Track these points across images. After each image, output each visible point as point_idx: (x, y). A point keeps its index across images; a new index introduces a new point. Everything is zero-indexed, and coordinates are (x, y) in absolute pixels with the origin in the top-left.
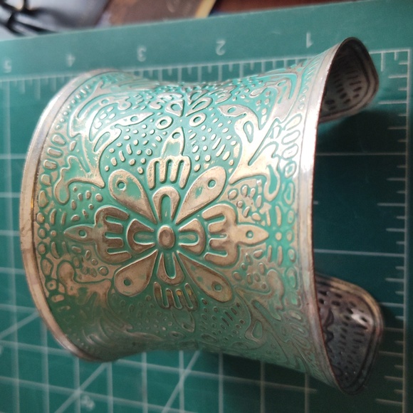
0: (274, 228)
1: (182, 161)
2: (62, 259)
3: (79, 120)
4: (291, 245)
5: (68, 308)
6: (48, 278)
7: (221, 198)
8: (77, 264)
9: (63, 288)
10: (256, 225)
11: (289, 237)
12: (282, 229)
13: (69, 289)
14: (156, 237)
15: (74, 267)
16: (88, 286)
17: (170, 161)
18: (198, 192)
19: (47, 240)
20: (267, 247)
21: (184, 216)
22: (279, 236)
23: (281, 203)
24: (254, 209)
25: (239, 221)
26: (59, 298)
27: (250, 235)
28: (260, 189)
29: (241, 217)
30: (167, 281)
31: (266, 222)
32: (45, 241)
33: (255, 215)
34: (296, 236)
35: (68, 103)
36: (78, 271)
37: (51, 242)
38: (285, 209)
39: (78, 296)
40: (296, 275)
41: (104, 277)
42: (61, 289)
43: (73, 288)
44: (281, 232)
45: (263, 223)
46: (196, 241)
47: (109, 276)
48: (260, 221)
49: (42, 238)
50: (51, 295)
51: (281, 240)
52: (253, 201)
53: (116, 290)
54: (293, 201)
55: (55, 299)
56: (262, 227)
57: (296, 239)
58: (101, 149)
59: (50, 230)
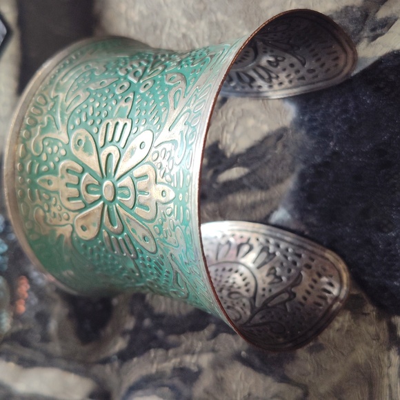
0: (178, 190)
1: (126, 124)
3: (61, 83)
4: (187, 205)
5: (44, 246)
6: (26, 219)
7: (147, 160)
8: (46, 208)
10: (168, 185)
11: (186, 198)
12: (183, 191)
13: (42, 229)
14: (102, 190)
15: (45, 211)
16: (57, 228)
17: (117, 123)
18: (132, 152)
19: (25, 187)
20: (174, 207)
21: (122, 173)
22: (181, 197)
24: (167, 171)
25: (158, 181)
26: (35, 237)
27: (164, 194)
28: (173, 153)
29: (159, 178)
30: (112, 230)
31: (174, 184)
32: (23, 187)
33: (168, 177)
34: (190, 198)
35: (58, 67)
36: (47, 214)
37: (28, 188)
38: (185, 173)
41: (67, 222)
42: (36, 229)
44: (182, 193)
45: (172, 185)
46: (129, 197)
47: (71, 222)
48: (171, 182)
49: (21, 185)
50: (29, 234)
51: (182, 200)
52: (167, 163)
53: (77, 235)
54: (190, 166)
55: (33, 237)
56: (171, 187)
57: (190, 200)
58: (71, 110)
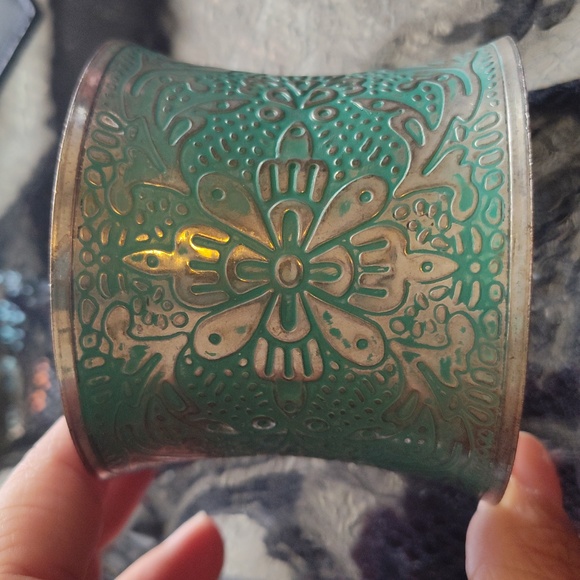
0: (469, 257)
2: (113, 299)
4: (497, 278)
5: (107, 378)
6: (87, 330)
7: (382, 217)
8: (137, 308)
9: (107, 346)
10: (438, 253)
11: (493, 267)
12: (482, 258)
13: (116, 347)
14: (273, 270)
15: (132, 313)
16: (149, 343)
18: (343, 207)
19: (94, 269)
20: (454, 284)
21: (323, 241)
22: (475, 268)
23: (481, 224)
24: (435, 232)
25: (412, 248)
26: (97, 362)
27: (427, 268)
28: (444, 206)
29: (414, 243)
30: (281, 336)
31: (455, 249)
32: (89, 269)
33: (438, 241)
34: (505, 266)
36: (137, 319)
37: (100, 272)
38: (487, 231)
39: (127, 359)
40: (499, 319)
41: (179, 330)
42: (104, 348)
43: (123, 346)
44: (479, 262)
45: (451, 251)
46: (337, 277)
47: (188, 329)
48: (446, 248)
49: (87, 266)
50: (84, 358)
51: (479, 272)
52: (433, 221)
53: (194, 350)
54: (501, 220)
55: (90, 363)
56: (448, 256)
57: (505, 269)
59: (100, 255)
